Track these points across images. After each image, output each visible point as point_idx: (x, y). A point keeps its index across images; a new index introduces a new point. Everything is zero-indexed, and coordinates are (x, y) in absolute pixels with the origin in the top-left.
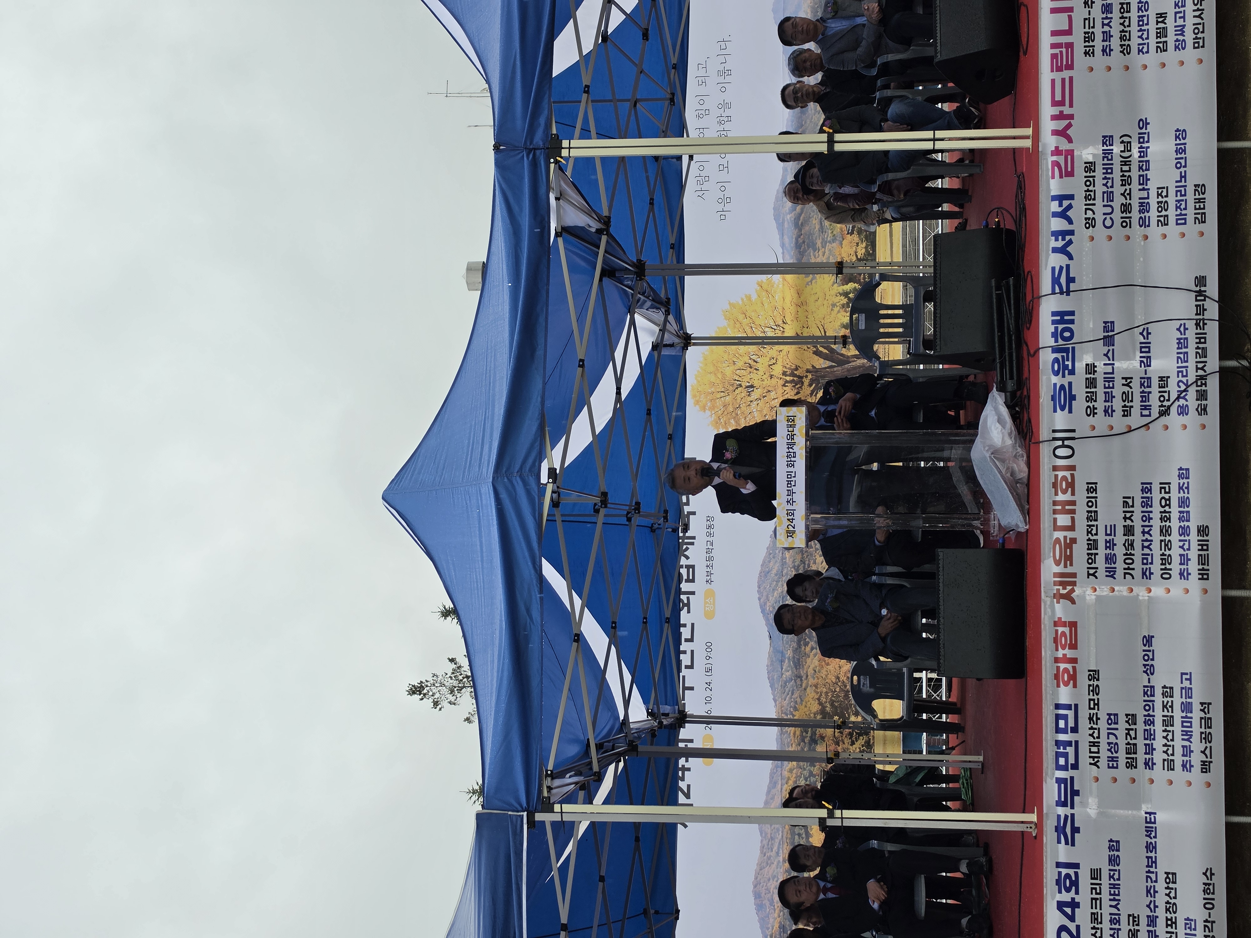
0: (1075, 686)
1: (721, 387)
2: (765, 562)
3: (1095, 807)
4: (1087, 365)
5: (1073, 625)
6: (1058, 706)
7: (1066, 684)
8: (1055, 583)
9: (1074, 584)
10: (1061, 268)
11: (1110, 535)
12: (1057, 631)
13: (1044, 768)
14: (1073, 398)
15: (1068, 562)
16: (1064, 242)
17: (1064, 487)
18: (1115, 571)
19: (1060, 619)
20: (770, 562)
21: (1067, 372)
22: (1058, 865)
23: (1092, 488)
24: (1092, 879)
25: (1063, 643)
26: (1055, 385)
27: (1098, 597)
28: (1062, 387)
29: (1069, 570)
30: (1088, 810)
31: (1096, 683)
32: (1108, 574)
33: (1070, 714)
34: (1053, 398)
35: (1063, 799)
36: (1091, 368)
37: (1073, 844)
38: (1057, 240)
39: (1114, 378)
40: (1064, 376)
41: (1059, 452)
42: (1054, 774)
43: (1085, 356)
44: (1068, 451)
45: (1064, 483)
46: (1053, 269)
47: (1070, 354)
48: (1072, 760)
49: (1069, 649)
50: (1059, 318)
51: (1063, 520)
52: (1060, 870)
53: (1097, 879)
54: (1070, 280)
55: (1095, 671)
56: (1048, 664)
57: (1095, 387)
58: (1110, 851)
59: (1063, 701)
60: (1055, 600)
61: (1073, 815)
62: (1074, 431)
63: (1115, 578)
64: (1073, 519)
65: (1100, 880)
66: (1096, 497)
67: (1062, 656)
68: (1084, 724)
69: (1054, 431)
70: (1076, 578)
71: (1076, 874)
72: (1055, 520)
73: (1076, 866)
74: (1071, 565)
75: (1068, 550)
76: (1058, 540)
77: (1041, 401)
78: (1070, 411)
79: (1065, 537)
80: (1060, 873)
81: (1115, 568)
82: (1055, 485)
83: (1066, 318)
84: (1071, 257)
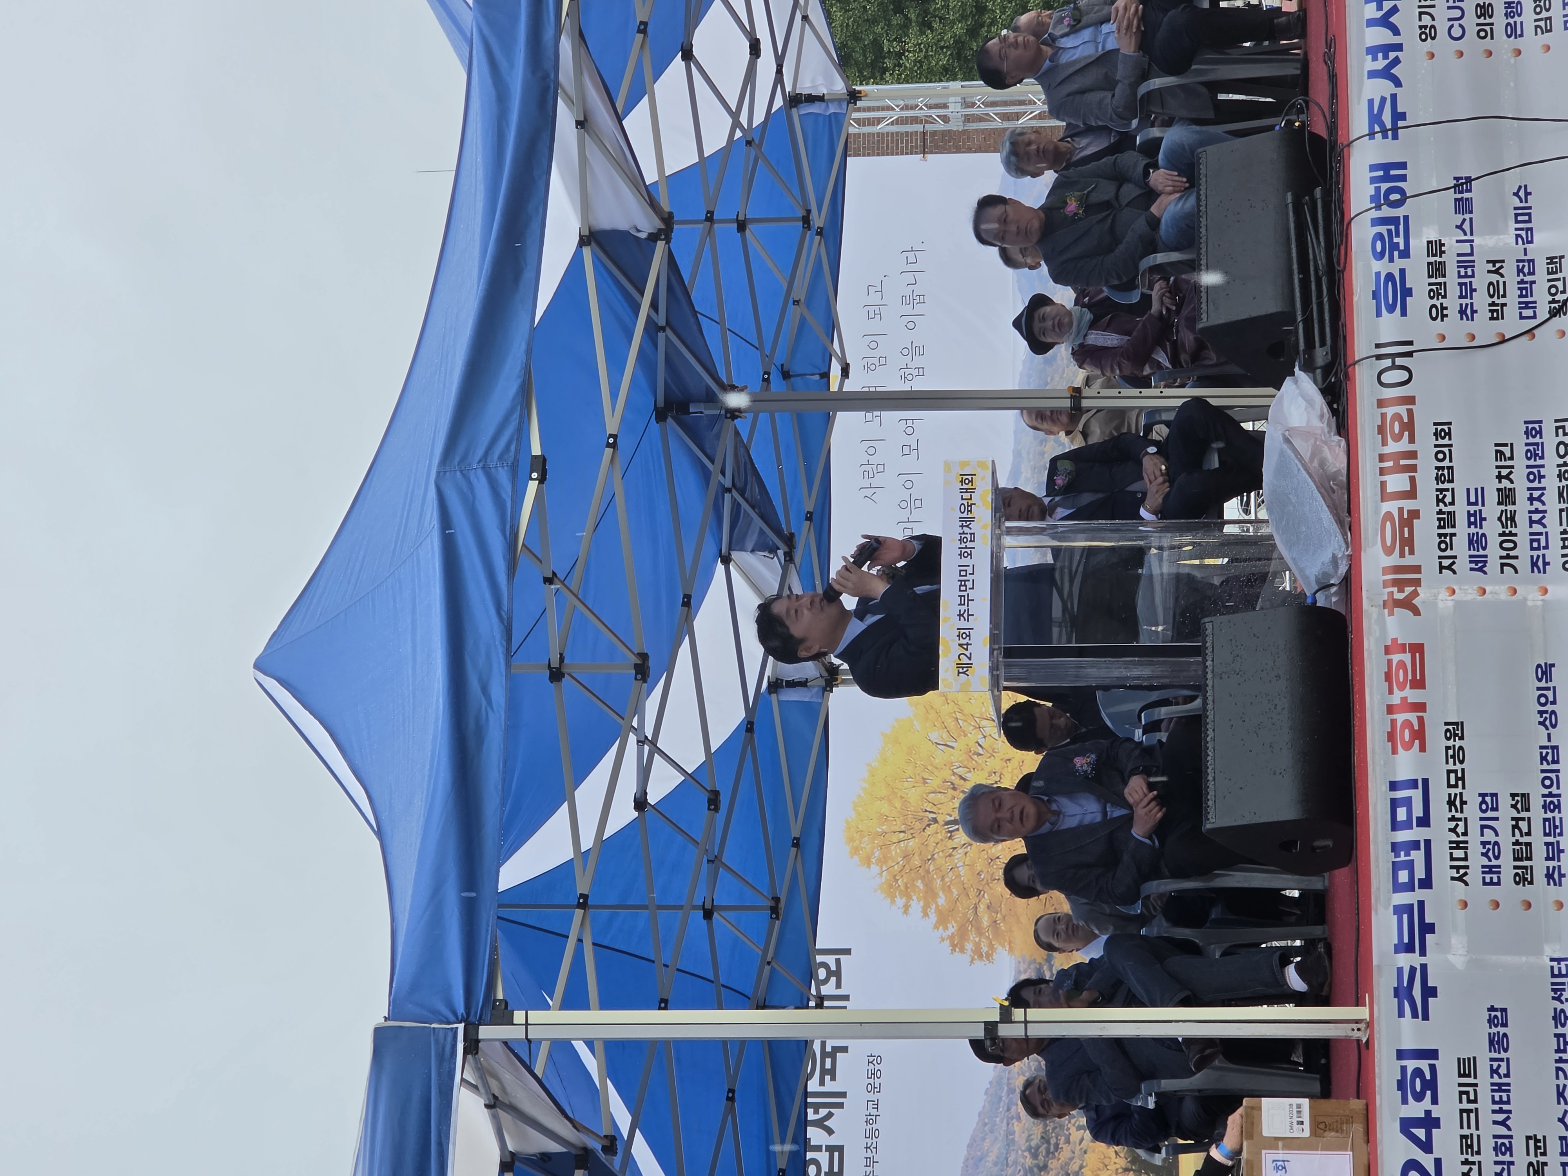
0: (1423, 748)
1: (898, 822)
2: (975, 1141)
3: (1462, 951)
4: (1429, 242)
5: (1417, 649)
6: (1394, 786)
7: (1408, 746)
8: (1385, 584)
9: (1417, 583)
10: (1383, 100)
11: (1476, 503)
12: (1390, 662)
13: (1373, 890)
14: (1408, 292)
15: (1407, 548)
16: (1387, 61)
17: (1397, 431)
18: (1486, 562)
19: (1395, 640)
20: (984, 1139)
21: (1396, 253)
22: (1401, 1054)
23: (1443, 431)
24: (1460, 1076)
25: (1401, 680)
26: (1378, 274)
27: (1458, 604)
28: (1390, 277)
29: (1409, 560)
30: (1450, 957)
31: (1458, 743)
32: (1473, 565)
33: (1416, 795)
34: (1375, 295)
35: (1406, 940)
36: (1435, 248)
37: (1426, 1017)
38: (1375, 59)
39: (1473, 261)
40: (1391, 260)
41: (1387, 378)
42: (1390, 899)
43: (1425, 229)
44: (1403, 375)
45: (1397, 424)
46: (1371, 102)
47: (1401, 227)
48: (1420, 873)
49: (1411, 688)
50: (1381, 173)
51: (1397, 482)
52: (1404, 1063)
53: (1469, 1076)
54: (1399, 116)
55: (1456, 724)
56: (1376, 717)
57: (1444, 276)
58: (1490, 1027)
59: (1402, 775)
60: (1386, 611)
61: (1424, 967)
62: (1410, 343)
63: (1485, 573)
64: (1413, 480)
65: (1475, 1077)
66: (1451, 445)
67: (1398, 702)
68: (1440, 811)
69: (1378, 346)
70: (1420, 573)
71: (1433, 1068)
72: (1383, 484)
73: (1432, 1054)
74: (1412, 552)
75: (1406, 529)
76: (1388, 516)
77: (1355, 299)
78: (1404, 313)
79: (1401, 510)
80: (1404, 1069)
81: (1486, 556)
82: (1381, 430)
83: (1393, 172)
84: (1398, 83)
